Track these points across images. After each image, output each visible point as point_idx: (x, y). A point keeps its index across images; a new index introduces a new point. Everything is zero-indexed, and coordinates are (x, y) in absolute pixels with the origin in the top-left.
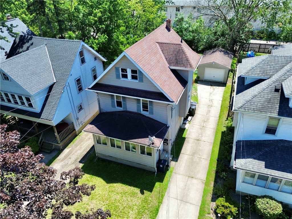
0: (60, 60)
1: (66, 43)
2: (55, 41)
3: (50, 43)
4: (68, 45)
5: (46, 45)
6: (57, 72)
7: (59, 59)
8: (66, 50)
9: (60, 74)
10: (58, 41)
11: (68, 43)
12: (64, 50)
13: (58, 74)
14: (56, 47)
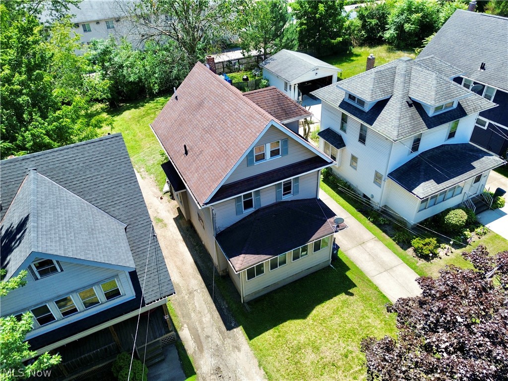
0: (101, 184)
1: (88, 148)
2: (52, 154)
3: (43, 163)
4: (94, 150)
5: (35, 170)
6: (113, 209)
7: (95, 183)
8: (97, 161)
9: (125, 209)
10: (62, 152)
11: (92, 147)
12: (91, 163)
13: (117, 211)
14: (68, 165)
